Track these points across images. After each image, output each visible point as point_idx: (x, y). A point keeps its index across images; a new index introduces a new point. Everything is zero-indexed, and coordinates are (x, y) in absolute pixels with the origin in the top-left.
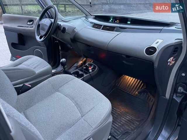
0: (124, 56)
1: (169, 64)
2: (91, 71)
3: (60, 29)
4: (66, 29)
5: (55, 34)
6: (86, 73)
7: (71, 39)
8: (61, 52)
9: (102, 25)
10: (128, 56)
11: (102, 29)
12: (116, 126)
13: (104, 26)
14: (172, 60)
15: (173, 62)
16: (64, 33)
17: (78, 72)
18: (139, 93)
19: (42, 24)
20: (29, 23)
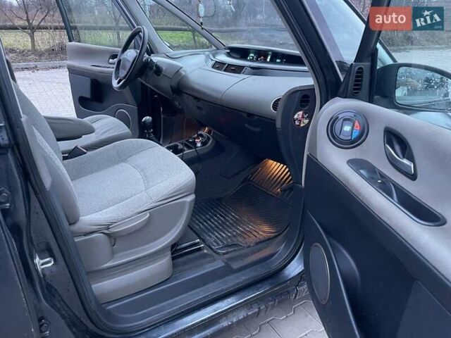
0: (245, 115)
1: (297, 123)
2: (199, 145)
3: (151, 69)
4: (164, 68)
5: (143, 77)
6: (189, 148)
7: (171, 87)
8: (162, 116)
9: (225, 64)
10: (250, 115)
11: (225, 71)
12: (222, 236)
13: (229, 65)
14: (303, 117)
15: (306, 121)
16: (159, 75)
17: (177, 146)
18: (281, 191)
19: (124, 59)
20: (111, 61)
